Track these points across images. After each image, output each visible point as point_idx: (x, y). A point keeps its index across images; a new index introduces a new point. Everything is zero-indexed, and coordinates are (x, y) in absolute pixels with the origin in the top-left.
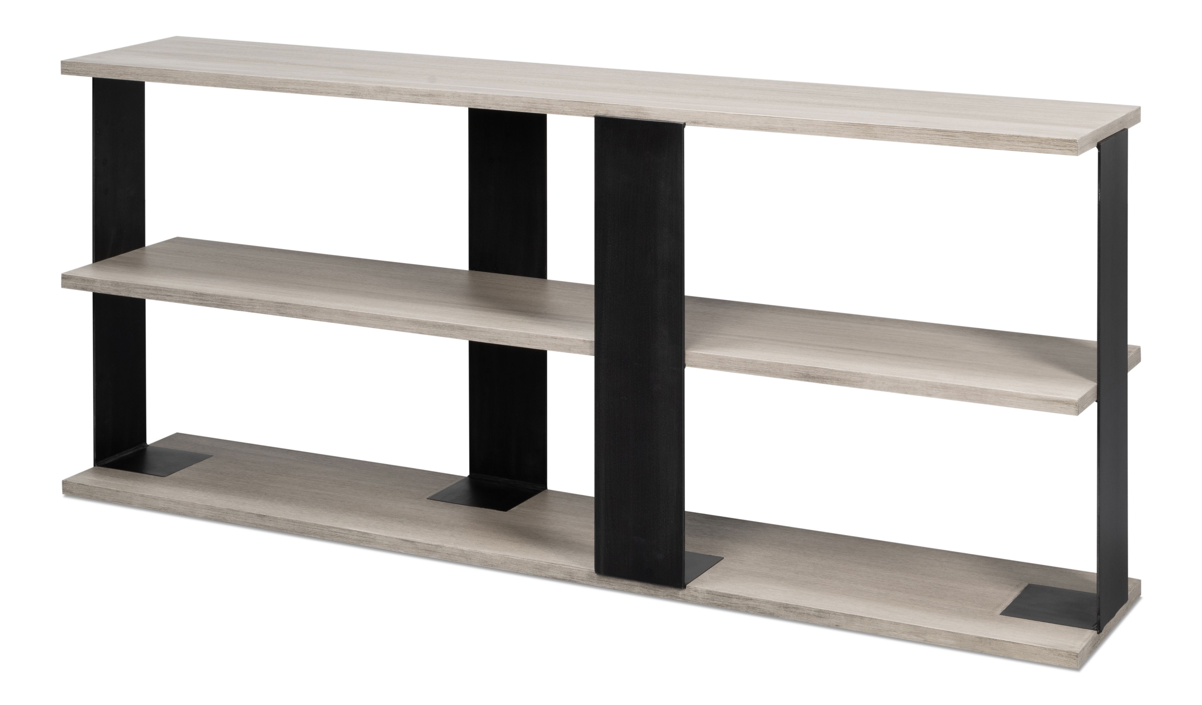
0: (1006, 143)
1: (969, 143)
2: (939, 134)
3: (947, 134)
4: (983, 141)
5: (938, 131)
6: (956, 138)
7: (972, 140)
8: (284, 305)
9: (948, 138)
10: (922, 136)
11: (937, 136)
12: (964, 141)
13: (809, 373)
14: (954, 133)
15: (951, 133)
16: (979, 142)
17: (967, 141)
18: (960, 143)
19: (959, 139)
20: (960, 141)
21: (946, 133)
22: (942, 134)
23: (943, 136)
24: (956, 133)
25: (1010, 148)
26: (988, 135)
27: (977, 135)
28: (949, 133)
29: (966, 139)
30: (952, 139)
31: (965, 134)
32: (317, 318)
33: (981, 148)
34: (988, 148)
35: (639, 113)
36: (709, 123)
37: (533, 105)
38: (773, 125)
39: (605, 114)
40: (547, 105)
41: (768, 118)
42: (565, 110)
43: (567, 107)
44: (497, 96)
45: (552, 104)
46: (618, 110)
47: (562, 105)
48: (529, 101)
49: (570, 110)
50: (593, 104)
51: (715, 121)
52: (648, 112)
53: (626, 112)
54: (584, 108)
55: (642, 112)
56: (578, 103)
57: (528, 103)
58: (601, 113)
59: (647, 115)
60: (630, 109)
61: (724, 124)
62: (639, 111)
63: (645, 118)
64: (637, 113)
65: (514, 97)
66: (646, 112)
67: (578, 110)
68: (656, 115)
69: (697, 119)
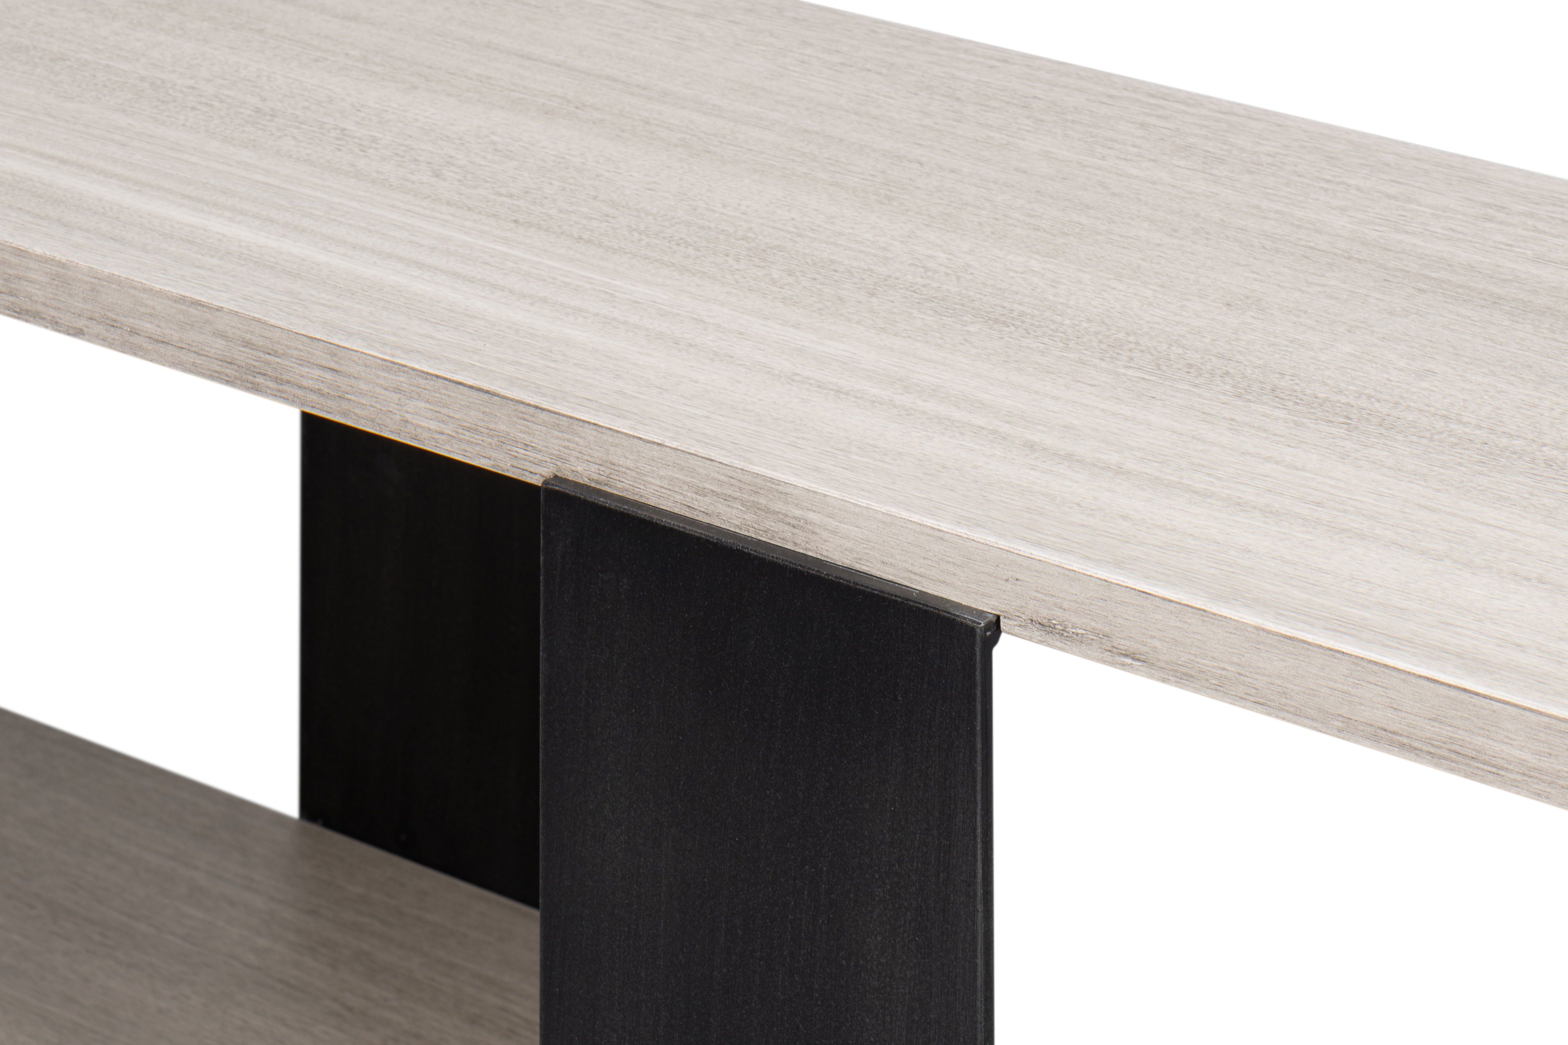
35: (768, 511)
36: (1125, 644)
37: (268, 363)
38: (1479, 741)
39: (597, 482)
40: (328, 376)
41: (1453, 693)
42: (409, 417)
43: (422, 404)
44: (111, 279)
45: (349, 376)
46: (662, 473)
47: (397, 390)
48: (248, 336)
49: (433, 425)
50: (544, 416)
51: (1157, 644)
52: (811, 516)
53: (702, 492)
54: (502, 427)
55: (779, 506)
56: (475, 394)
57: (247, 344)
58: (579, 468)
59: (801, 528)
60: (721, 483)
61: (1200, 672)
62: (763, 501)
63: (795, 544)
64: (756, 507)
65: (182, 300)
66: (798, 513)
67: (469, 429)
68: (849, 544)
69: (1058, 613)
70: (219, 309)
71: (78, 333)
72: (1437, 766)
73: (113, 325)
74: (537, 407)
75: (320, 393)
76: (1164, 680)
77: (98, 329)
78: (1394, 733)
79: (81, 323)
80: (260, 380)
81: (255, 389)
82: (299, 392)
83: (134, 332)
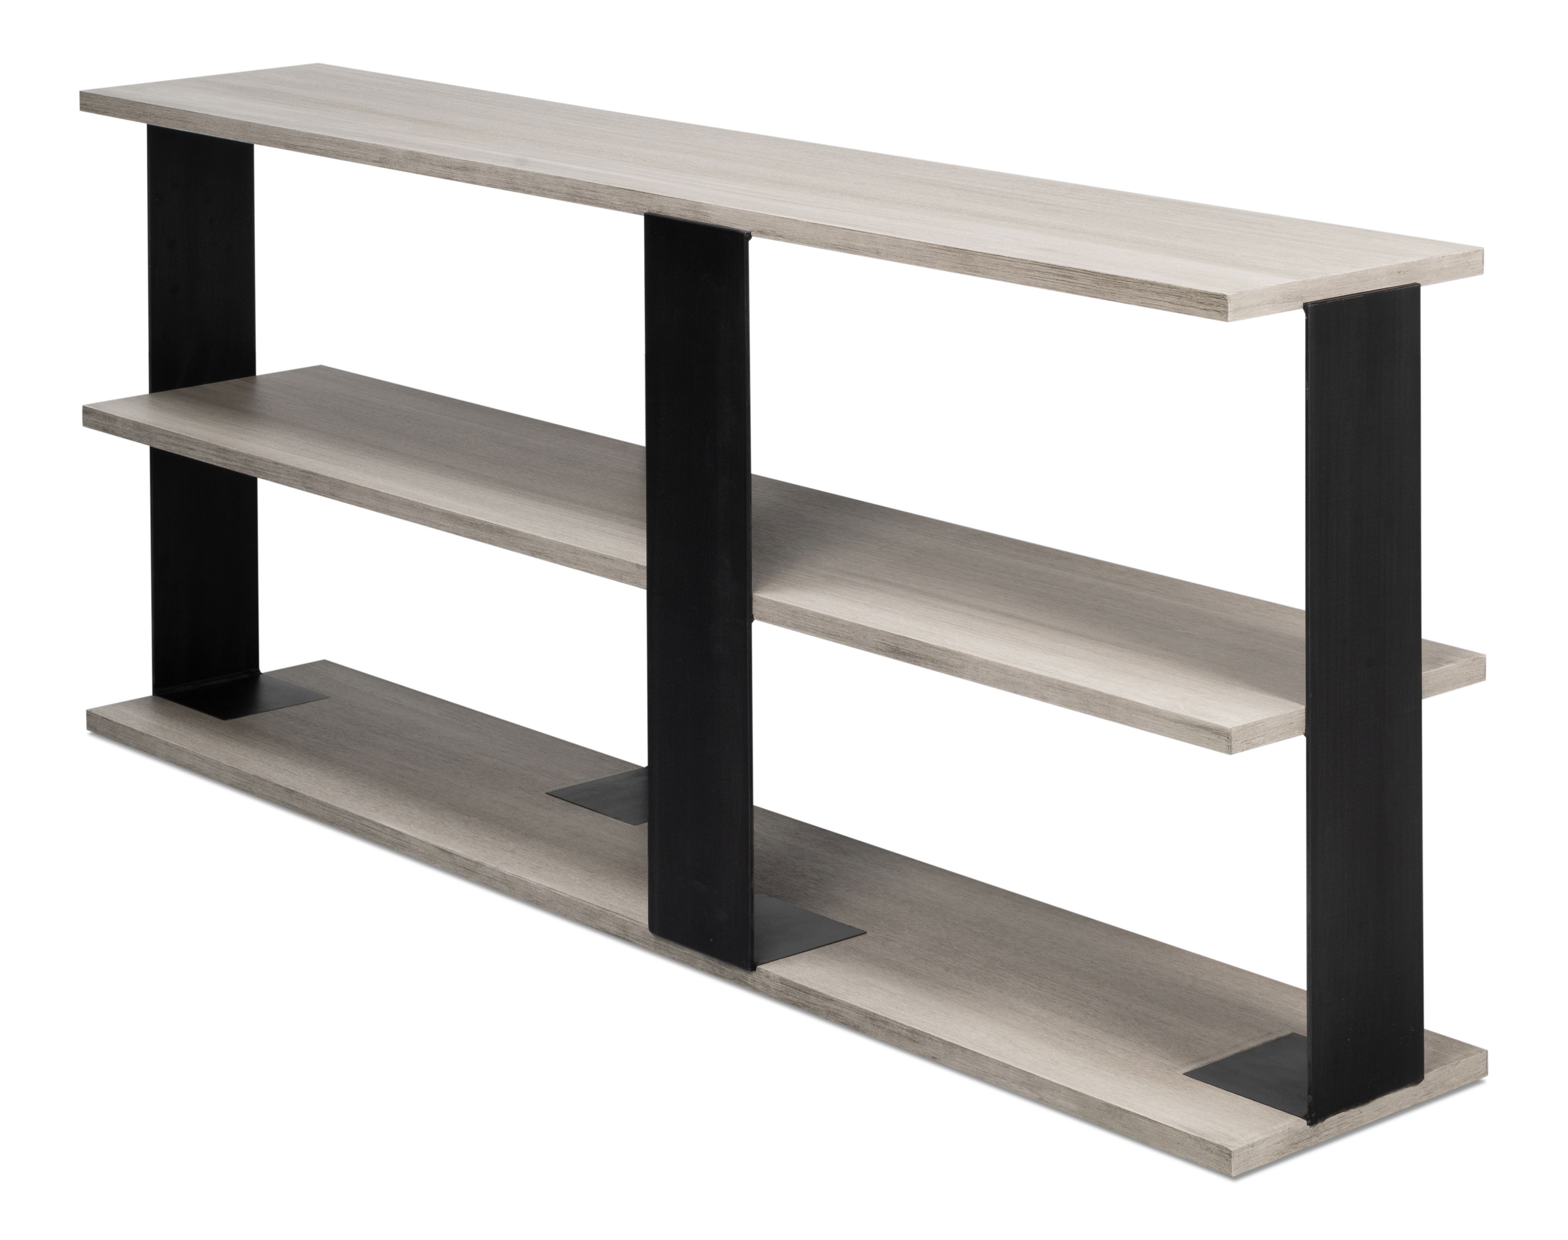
0: (1136, 293)
1: (1090, 290)
2: (1053, 272)
3: (1063, 274)
4: (1108, 288)
5: (1053, 267)
6: (1075, 281)
7: (1095, 285)
8: (311, 475)
9: (1065, 279)
10: (1032, 273)
11: (1052, 276)
12: (1083, 286)
13: (899, 647)
14: (1072, 272)
15: (1069, 272)
16: (1103, 290)
17: (1088, 287)
18: (1080, 289)
19: (1078, 282)
20: (1079, 285)
21: (1062, 271)
22: (1057, 273)
23: (1058, 275)
24: (1074, 273)
25: (1142, 303)
26: (1114, 278)
27: (1101, 278)
28: (1066, 271)
29: (1087, 283)
30: (1070, 282)
31: (1085, 275)
32: (346, 499)
33: (1105, 299)
34: (1114, 301)
35: (698, 212)
36: (779, 233)
37: (578, 192)
38: (854, 243)
39: (659, 212)
40: (593, 193)
41: (848, 231)
42: (613, 202)
43: (616, 197)
44: (538, 174)
45: (599, 192)
46: (674, 206)
47: (610, 194)
48: (573, 185)
49: (619, 203)
50: (645, 195)
51: (785, 231)
52: (709, 212)
53: (683, 210)
54: (636, 200)
55: (701, 210)
56: (628, 191)
57: (573, 187)
58: (654, 209)
59: (706, 216)
60: (687, 206)
61: (795, 237)
62: (697, 210)
63: (705, 221)
64: (696, 212)
65: (556, 177)
66: (705, 211)
67: (628, 203)
68: (717, 218)
69: (764, 227)
70: (565, 178)
71: (529, 193)
72: (845, 252)
73: (539, 188)
74: (644, 193)
75: (591, 199)
76: (787, 242)
77: (535, 190)
78: (836, 245)
79: (530, 189)
80: (576, 198)
81: (575, 201)
82: (586, 200)
83: (544, 189)
